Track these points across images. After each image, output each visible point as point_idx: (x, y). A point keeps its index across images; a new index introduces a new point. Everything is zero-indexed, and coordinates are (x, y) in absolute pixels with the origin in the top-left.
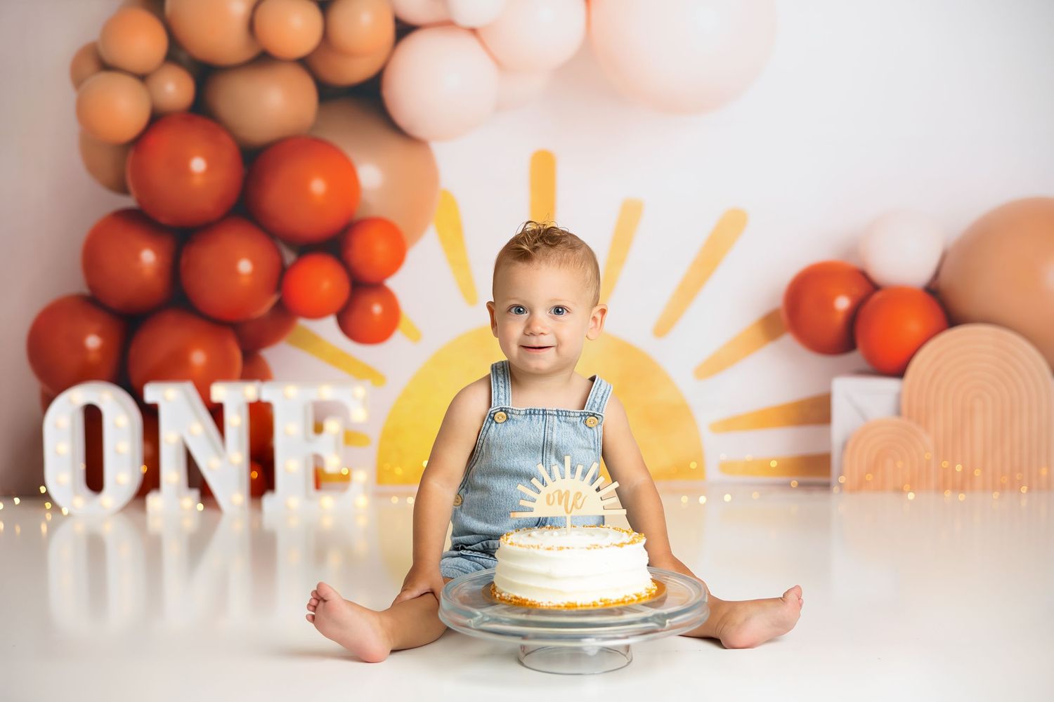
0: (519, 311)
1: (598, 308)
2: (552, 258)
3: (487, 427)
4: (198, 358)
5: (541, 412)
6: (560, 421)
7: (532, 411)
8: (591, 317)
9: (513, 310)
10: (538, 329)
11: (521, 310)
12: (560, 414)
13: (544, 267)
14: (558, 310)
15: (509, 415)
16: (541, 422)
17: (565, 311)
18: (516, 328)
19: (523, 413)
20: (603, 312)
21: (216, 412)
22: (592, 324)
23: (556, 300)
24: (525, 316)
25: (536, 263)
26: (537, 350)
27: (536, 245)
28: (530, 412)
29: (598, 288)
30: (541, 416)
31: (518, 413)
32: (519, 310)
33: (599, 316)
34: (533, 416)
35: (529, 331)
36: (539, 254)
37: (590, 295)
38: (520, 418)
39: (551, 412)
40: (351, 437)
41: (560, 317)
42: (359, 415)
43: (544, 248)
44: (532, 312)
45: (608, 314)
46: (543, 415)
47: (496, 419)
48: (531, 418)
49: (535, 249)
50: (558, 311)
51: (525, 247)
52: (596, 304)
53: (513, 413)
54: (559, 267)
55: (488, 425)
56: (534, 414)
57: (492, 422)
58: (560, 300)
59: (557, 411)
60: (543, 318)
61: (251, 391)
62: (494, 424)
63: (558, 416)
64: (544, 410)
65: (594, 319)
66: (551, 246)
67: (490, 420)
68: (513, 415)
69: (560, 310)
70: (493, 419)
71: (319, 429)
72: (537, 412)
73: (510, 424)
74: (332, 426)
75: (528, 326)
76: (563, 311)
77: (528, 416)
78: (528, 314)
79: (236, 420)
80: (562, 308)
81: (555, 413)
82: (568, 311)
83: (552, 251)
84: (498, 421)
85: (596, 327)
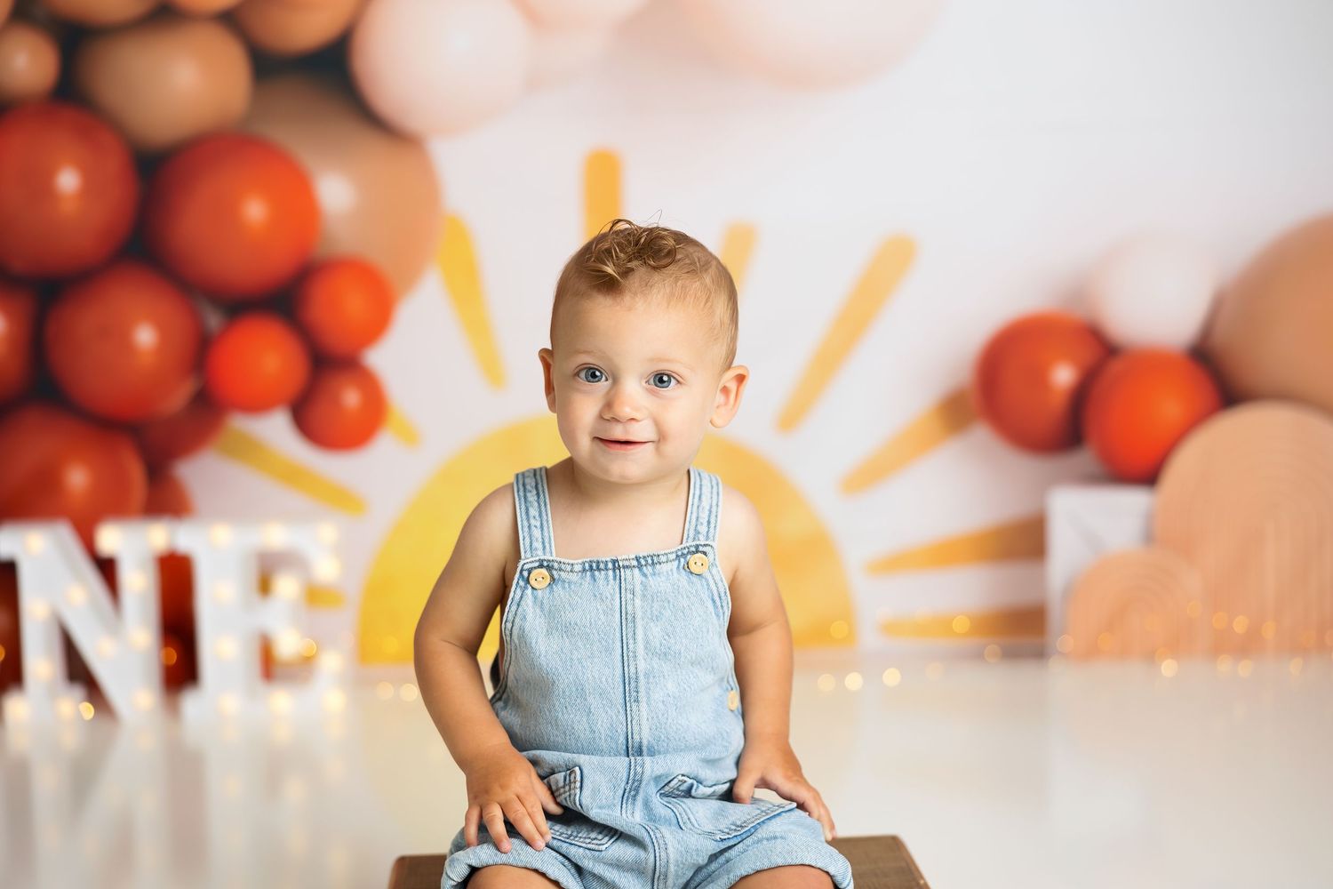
0: (594, 376)
1: (731, 374)
2: (655, 290)
3: (517, 597)
4: (78, 478)
5: (610, 565)
6: (645, 575)
7: (594, 565)
8: (721, 386)
9: (583, 375)
10: (626, 411)
11: (598, 373)
12: (643, 562)
13: (640, 304)
14: (660, 379)
15: (554, 572)
16: (612, 582)
17: (673, 381)
18: (587, 406)
19: (578, 568)
20: (741, 379)
21: (107, 568)
22: (720, 398)
23: (660, 360)
24: (603, 385)
25: (627, 298)
26: (624, 446)
27: (629, 265)
28: (591, 567)
29: (734, 339)
30: (611, 573)
31: (569, 568)
32: (593, 374)
33: (733, 386)
34: (597, 573)
35: (608, 413)
36: (634, 281)
37: (720, 351)
38: (574, 577)
39: (626, 563)
40: (315, 596)
41: (663, 391)
42: (326, 569)
43: (643, 270)
44: (615, 380)
45: (748, 384)
46: (614, 570)
47: (532, 582)
48: (593, 577)
49: (627, 273)
50: (661, 381)
51: (610, 270)
52: (729, 367)
53: (561, 570)
54: (669, 304)
55: (519, 592)
56: (599, 569)
57: (526, 588)
58: (668, 361)
59: (637, 559)
60: (634, 392)
61: (159, 535)
62: (529, 591)
63: (640, 566)
64: (614, 562)
65: (725, 390)
66: (655, 268)
67: (522, 583)
68: (562, 573)
69: (665, 378)
70: (527, 581)
71: (265, 586)
72: (602, 566)
73: (558, 588)
74: (287, 587)
75: (609, 405)
76: (669, 381)
77: (588, 573)
78: (610, 381)
79: (138, 582)
80: (668, 376)
81: (635, 563)
82: (678, 381)
83: (656, 277)
84: (535, 585)
85: (726, 403)
